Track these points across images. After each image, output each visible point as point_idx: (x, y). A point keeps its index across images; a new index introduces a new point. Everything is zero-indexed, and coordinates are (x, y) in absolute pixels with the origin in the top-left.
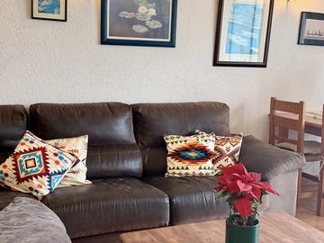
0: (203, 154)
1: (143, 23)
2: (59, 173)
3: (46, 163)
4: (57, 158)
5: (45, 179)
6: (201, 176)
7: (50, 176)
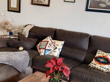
0: (106, 62)
1: (104, 3)
2: (48, 50)
3: (46, 46)
4: (49, 45)
5: (44, 50)
6: (100, 70)
7: (46, 50)
